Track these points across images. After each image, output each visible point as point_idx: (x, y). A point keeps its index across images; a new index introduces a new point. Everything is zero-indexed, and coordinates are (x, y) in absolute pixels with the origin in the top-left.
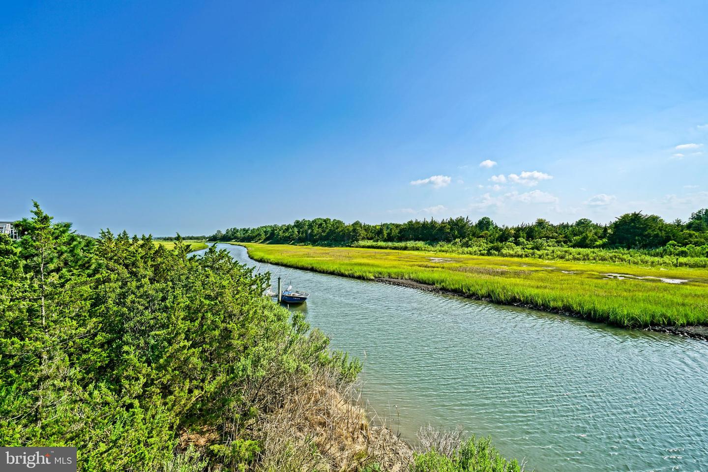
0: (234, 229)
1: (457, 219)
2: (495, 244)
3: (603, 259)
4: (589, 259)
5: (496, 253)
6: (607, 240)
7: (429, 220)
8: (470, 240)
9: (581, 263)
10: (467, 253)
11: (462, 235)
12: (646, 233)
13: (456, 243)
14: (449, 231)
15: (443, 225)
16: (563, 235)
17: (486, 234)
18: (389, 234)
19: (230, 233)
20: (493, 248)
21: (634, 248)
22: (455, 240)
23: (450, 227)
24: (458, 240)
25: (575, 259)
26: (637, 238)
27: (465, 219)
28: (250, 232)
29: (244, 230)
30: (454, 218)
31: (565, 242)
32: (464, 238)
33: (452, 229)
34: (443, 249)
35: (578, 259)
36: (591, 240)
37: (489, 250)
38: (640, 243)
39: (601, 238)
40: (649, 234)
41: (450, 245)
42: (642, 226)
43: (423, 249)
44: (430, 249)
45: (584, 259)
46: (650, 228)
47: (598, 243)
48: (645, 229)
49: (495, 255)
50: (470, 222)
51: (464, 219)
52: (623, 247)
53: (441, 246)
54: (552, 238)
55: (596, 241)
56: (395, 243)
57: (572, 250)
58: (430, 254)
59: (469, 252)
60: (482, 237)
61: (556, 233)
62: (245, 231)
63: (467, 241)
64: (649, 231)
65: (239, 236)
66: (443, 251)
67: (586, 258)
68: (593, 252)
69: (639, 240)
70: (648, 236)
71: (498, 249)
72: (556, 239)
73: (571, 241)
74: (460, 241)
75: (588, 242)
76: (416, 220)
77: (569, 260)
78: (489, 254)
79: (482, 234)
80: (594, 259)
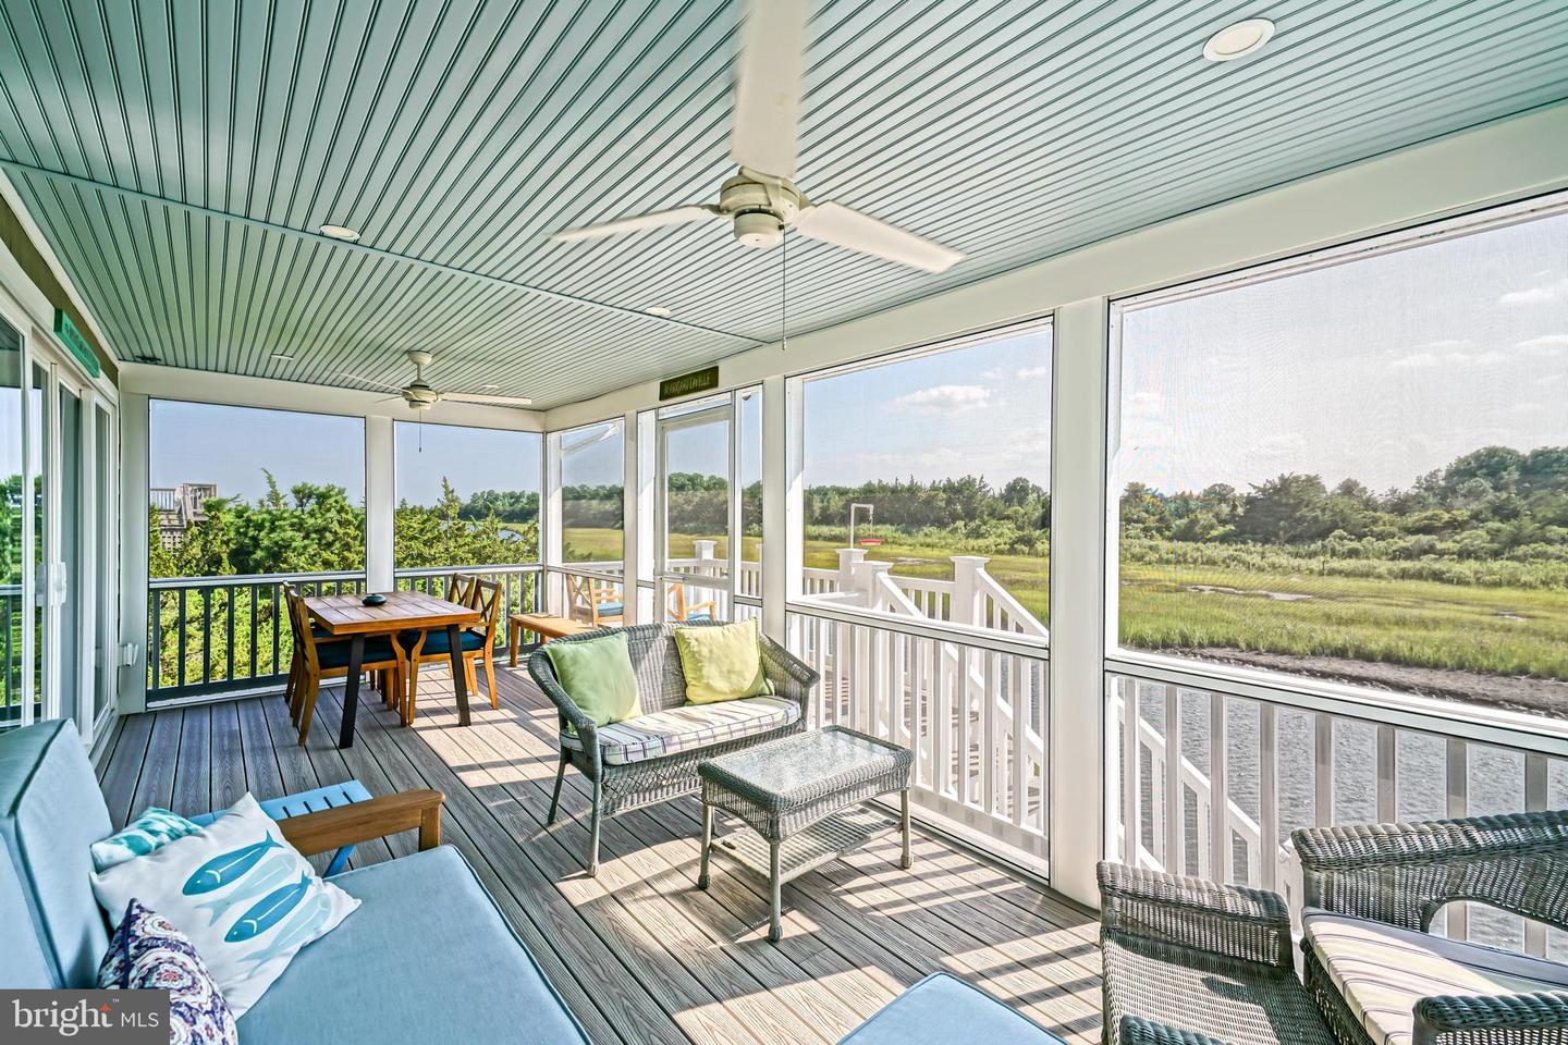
0: (490, 493)
1: (961, 480)
2: (1027, 532)
3: (1211, 562)
4: (1186, 561)
5: (1026, 549)
6: (1233, 528)
7: (905, 482)
8: (985, 523)
9: (1171, 568)
10: (973, 549)
11: (970, 515)
12: (1298, 514)
13: (957, 529)
14: (943, 504)
15: (933, 493)
16: (1157, 517)
17: (1016, 512)
18: (824, 510)
19: (481, 502)
20: (1021, 540)
21: (1274, 544)
22: (954, 522)
23: (945, 496)
24: (960, 524)
25: (1161, 561)
26: (1282, 523)
27: (978, 482)
28: (525, 500)
29: (512, 496)
30: (955, 479)
31: (1159, 530)
32: (972, 519)
33: (949, 502)
34: (929, 540)
35: (1168, 562)
36: (1204, 527)
37: (1012, 545)
38: (1286, 532)
39: (1223, 522)
40: (1302, 516)
41: (944, 533)
42: (1292, 501)
43: (890, 540)
44: (902, 541)
45: (1178, 562)
46: (1307, 506)
47: (1214, 533)
48: (1296, 507)
49: (1024, 554)
50: (987, 489)
51: (974, 480)
52: (1255, 541)
53: (926, 535)
54: (1137, 521)
55: (1212, 527)
56: (834, 528)
57: (1164, 545)
58: (900, 551)
59: (976, 548)
60: (1008, 518)
61: (1147, 512)
62: (515, 498)
63: (979, 526)
64: (1304, 511)
65: (501, 508)
66: (928, 546)
67: (1181, 560)
68: (1198, 549)
69: (1284, 528)
70: (1302, 520)
71: (1029, 542)
72: (1143, 523)
73: (1168, 528)
74: (965, 526)
75: (1198, 529)
76: (880, 481)
77: (1150, 563)
78: (1012, 551)
79: (1009, 512)
80: (1195, 561)
